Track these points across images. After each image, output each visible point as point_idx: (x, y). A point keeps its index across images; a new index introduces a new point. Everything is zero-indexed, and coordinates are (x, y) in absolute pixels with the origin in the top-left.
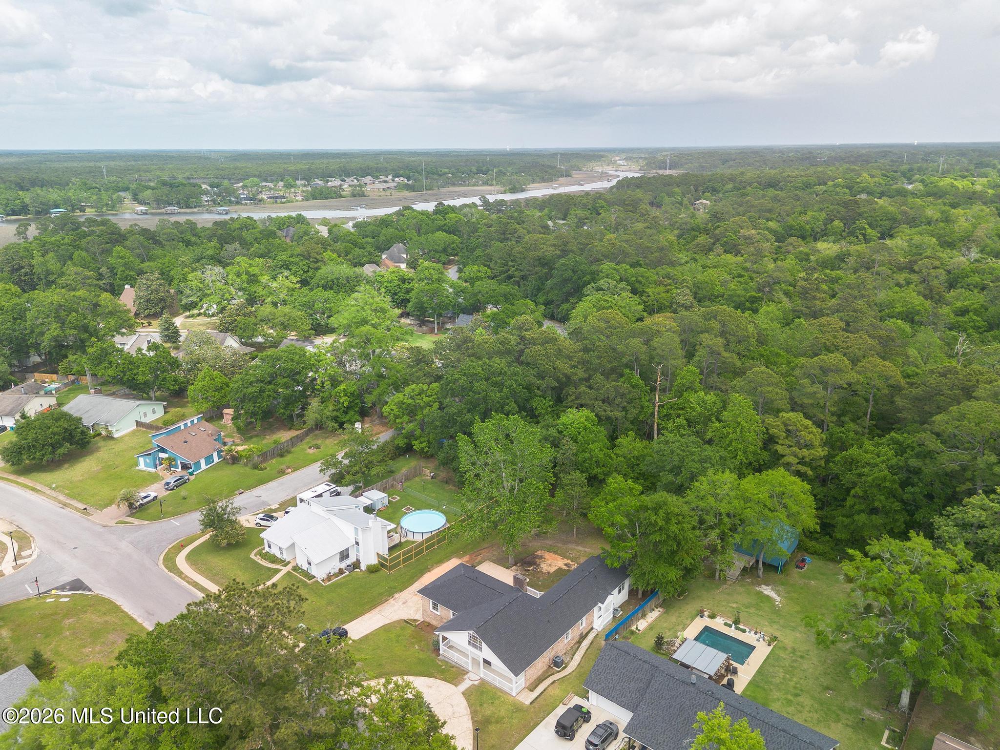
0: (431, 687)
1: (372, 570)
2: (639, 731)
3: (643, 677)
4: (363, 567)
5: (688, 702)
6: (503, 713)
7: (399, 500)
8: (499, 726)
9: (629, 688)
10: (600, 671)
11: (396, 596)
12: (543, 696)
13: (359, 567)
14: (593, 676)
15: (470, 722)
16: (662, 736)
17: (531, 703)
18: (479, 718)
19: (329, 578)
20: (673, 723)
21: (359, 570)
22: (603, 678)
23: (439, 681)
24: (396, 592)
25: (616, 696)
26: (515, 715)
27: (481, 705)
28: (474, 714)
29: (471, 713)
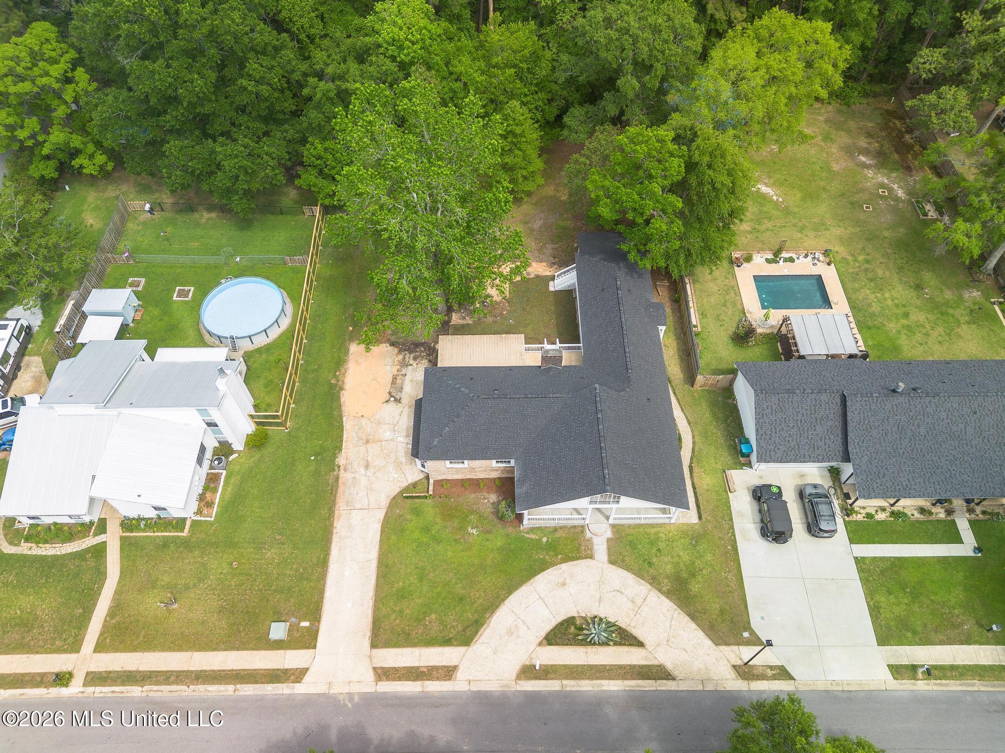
0: (564, 584)
1: (256, 442)
2: (875, 486)
3: (828, 412)
4: (238, 445)
5: (904, 418)
6: (685, 557)
7: (146, 282)
8: (699, 578)
9: (817, 435)
10: (768, 433)
11: (341, 460)
12: (700, 498)
13: (232, 452)
14: (764, 444)
15: (663, 598)
16: (901, 475)
17: (700, 518)
18: (667, 585)
19: (204, 501)
20: (901, 452)
21: (236, 455)
22: (778, 440)
23: (564, 566)
24: (335, 456)
25: (807, 454)
26: (700, 548)
27: (650, 564)
28: (654, 582)
29: (651, 584)
